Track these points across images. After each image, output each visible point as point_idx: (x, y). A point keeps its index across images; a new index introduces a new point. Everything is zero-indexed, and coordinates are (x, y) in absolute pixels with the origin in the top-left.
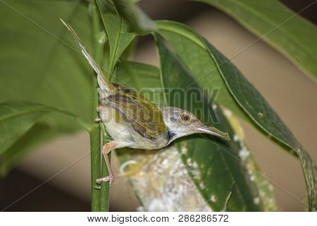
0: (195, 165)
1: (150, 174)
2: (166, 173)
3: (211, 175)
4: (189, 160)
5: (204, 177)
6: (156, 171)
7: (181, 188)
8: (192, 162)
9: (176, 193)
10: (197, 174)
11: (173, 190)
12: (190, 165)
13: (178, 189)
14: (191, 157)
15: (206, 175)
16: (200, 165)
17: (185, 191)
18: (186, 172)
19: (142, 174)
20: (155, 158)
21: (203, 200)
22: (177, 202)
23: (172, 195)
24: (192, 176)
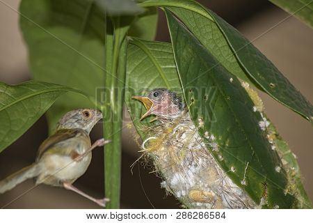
0: (213, 137)
1: (170, 149)
2: (185, 146)
3: (229, 147)
4: (206, 133)
5: (222, 149)
6: (176, 145)
7: (200, 160)
8: (209, 135)
9: (196, 166)
10: (215, 146)
11: (193, 163)
12: (208, 137)
13: (198, 161)
14: (208, 130)
15: (224, 146)
16: (218, 138)
17: (205, 163)
18: (204, 145)
19: (163, 149)
20: (174, 132)
21: (222, 171)
22: (198, 175)
23: (192, 168)
24: (210, 148)
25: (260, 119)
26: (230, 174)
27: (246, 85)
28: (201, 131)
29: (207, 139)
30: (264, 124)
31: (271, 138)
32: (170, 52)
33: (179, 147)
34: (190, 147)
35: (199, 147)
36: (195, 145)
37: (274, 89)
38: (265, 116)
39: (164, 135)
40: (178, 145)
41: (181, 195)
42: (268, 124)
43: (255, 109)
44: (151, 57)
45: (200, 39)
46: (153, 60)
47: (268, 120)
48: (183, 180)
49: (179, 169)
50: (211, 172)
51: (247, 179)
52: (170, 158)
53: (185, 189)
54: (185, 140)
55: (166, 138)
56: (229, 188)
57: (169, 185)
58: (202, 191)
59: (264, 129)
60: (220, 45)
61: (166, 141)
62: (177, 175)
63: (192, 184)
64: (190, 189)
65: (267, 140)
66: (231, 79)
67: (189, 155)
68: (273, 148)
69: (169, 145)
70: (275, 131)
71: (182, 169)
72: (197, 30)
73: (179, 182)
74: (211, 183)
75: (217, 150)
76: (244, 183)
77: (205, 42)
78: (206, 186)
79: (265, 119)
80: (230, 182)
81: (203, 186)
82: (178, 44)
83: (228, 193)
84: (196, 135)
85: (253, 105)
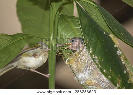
0: (96, 57)
1: (78, 63)
2: (84, 61)
3: (103, 62)
4: (93, 56)
5: (100, 62)
6: (80, 61)
7: (91, 67)
8: (95, 56)
9: (89, 70)
10: (97, 61)
11: (88, 69)
12: (94, 57)
13: (90, 68)
14: (94, 54)
15: (101, 61)
16: (98, 57)
17: (93, 69)
18: (92, 61)
19: (75, 63)
20: (80, 55)
21: (100, 72)
22: (90, 74)
23: (87, 71)
24: (95, 62)
25: (117, 50)
26: (104, 73)
27: (111, 36)
28: (91, 55)
29: (94, 58)
30: (119, 52)
31: (122, 59)
32: (78, 21)
33: (82, 62)
34: (86, 61)
35: (90, 62)
36: (89, 61)
37: (122, 36)
38: (119, 49)
39: (75, 57)
40: (81, 61)
41: (83, 83)
42: (121, 52)
43: (115, 46)
44: (70, 23)
45: (91, 15)
46: (71, 24)
47: (121, 51)
48: (83, 76)
49: (82, 71)
50: (96, 73)
51: (111, 76)
52: (78, 67)
53: (84, 80)
54: (84, 59)
55: (76, 58)
56: (103, 79)
57: (78, 78)
58: (92, 81)
59: (119, 55)
60: (99, 18)
61: (76, 59)
62: (81, 74)
63: (87, 78)
64: (87, 80)
65: (120, 59)
66: (105, 33)
67: (86, 65)
68: (123, 63)
69: (77, 61)
70: (124, 56)
71: (83, 71)
72: (90, 11)
73: (82, 77)
74: (95, 77)
75: (98, 63)
76: (110, 77)
77: (93, 16)
78: (93, 78)
79: (119, 50)
80: (103, 77)
81: (92, 79)
82: (81, 17)
83: (103, 81)
84: (89, 56)
85: (114, 44)
